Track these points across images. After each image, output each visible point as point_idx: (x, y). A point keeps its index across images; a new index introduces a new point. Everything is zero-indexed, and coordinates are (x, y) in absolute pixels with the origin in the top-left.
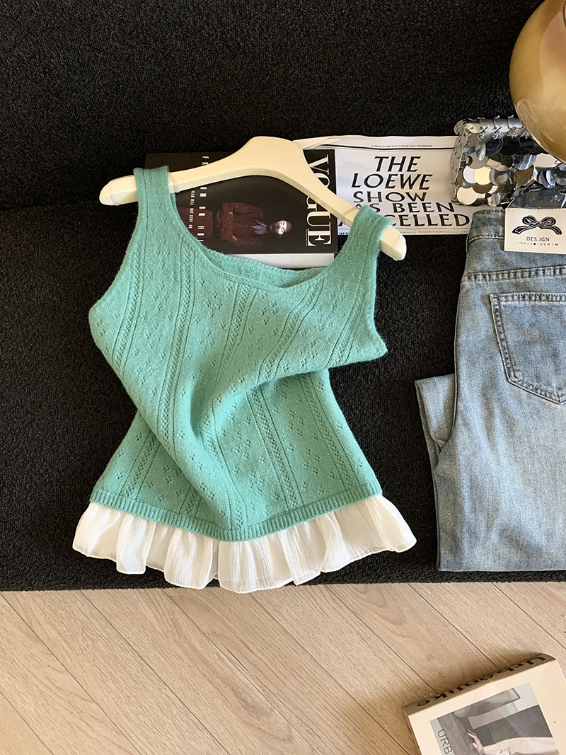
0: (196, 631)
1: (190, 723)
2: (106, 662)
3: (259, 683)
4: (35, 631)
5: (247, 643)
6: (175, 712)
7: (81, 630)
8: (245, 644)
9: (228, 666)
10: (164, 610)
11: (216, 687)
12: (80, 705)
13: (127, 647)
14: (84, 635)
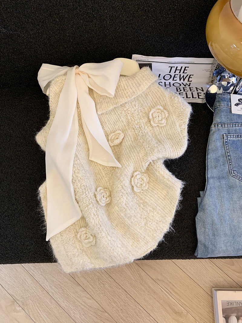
0: (150, 278)
1: (151, 321)
2: (110, 294)
3: (180, 301)
4: (77, 281)
5: (173, 283)
6: (143, 316)
7: (97, 280)
8: (172, 284)
9: (166, 294)
10: (135, 270)
11: (161, 304)
12: (100, 314)
13: (119, 287)
14: (99, 282)
